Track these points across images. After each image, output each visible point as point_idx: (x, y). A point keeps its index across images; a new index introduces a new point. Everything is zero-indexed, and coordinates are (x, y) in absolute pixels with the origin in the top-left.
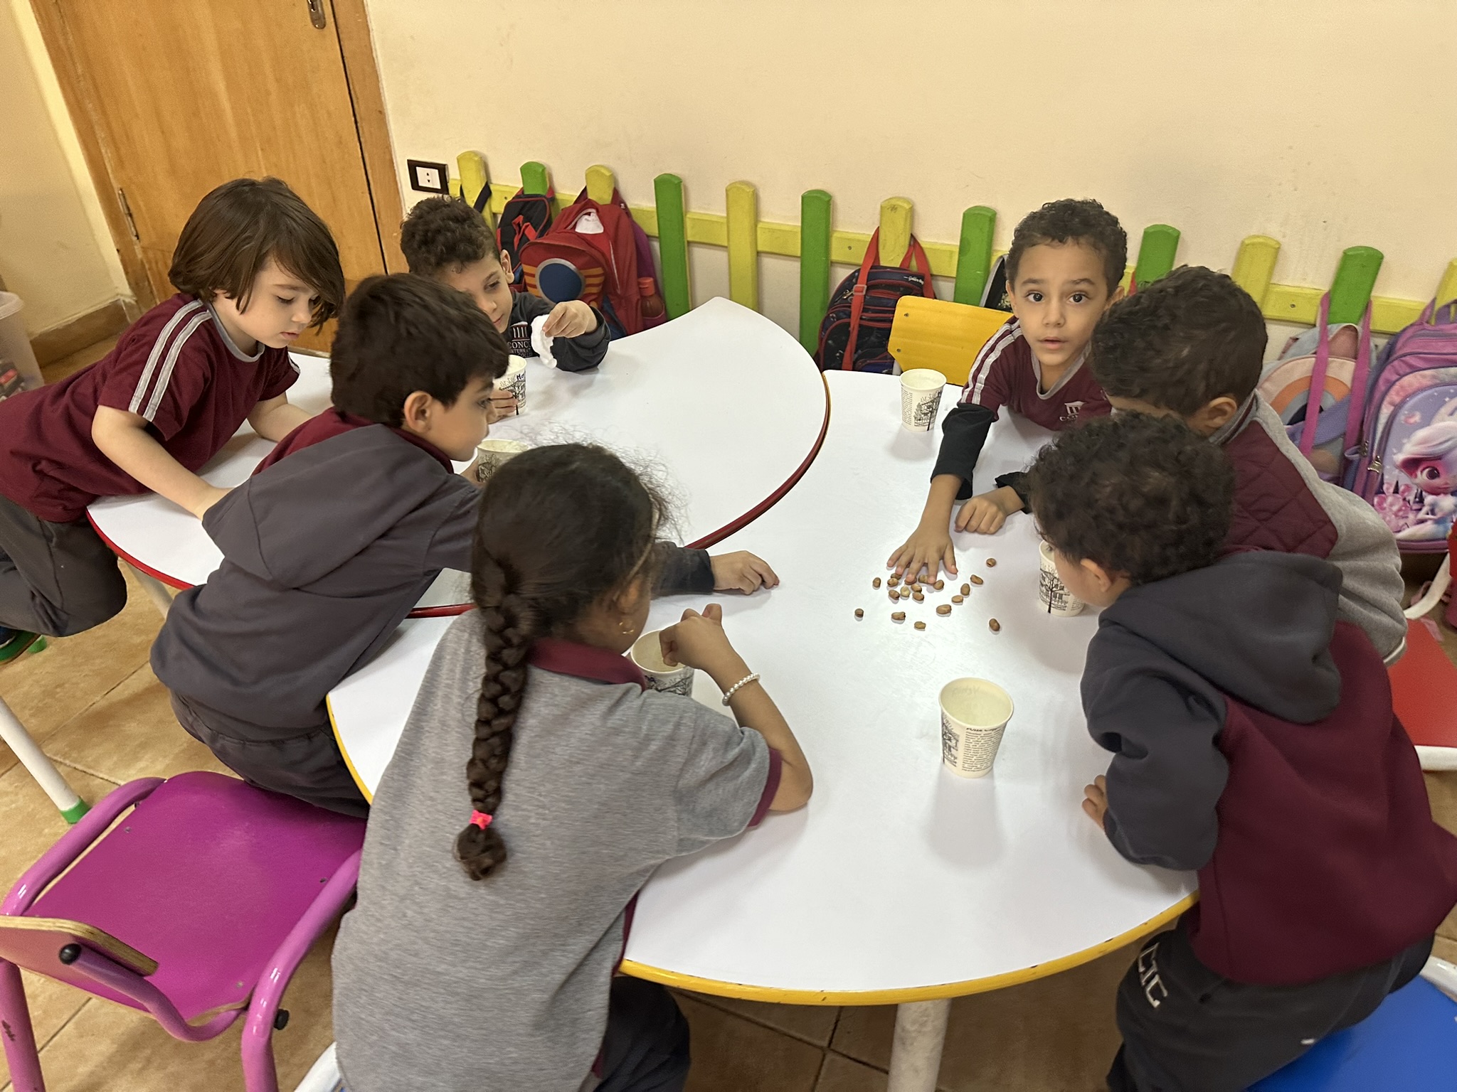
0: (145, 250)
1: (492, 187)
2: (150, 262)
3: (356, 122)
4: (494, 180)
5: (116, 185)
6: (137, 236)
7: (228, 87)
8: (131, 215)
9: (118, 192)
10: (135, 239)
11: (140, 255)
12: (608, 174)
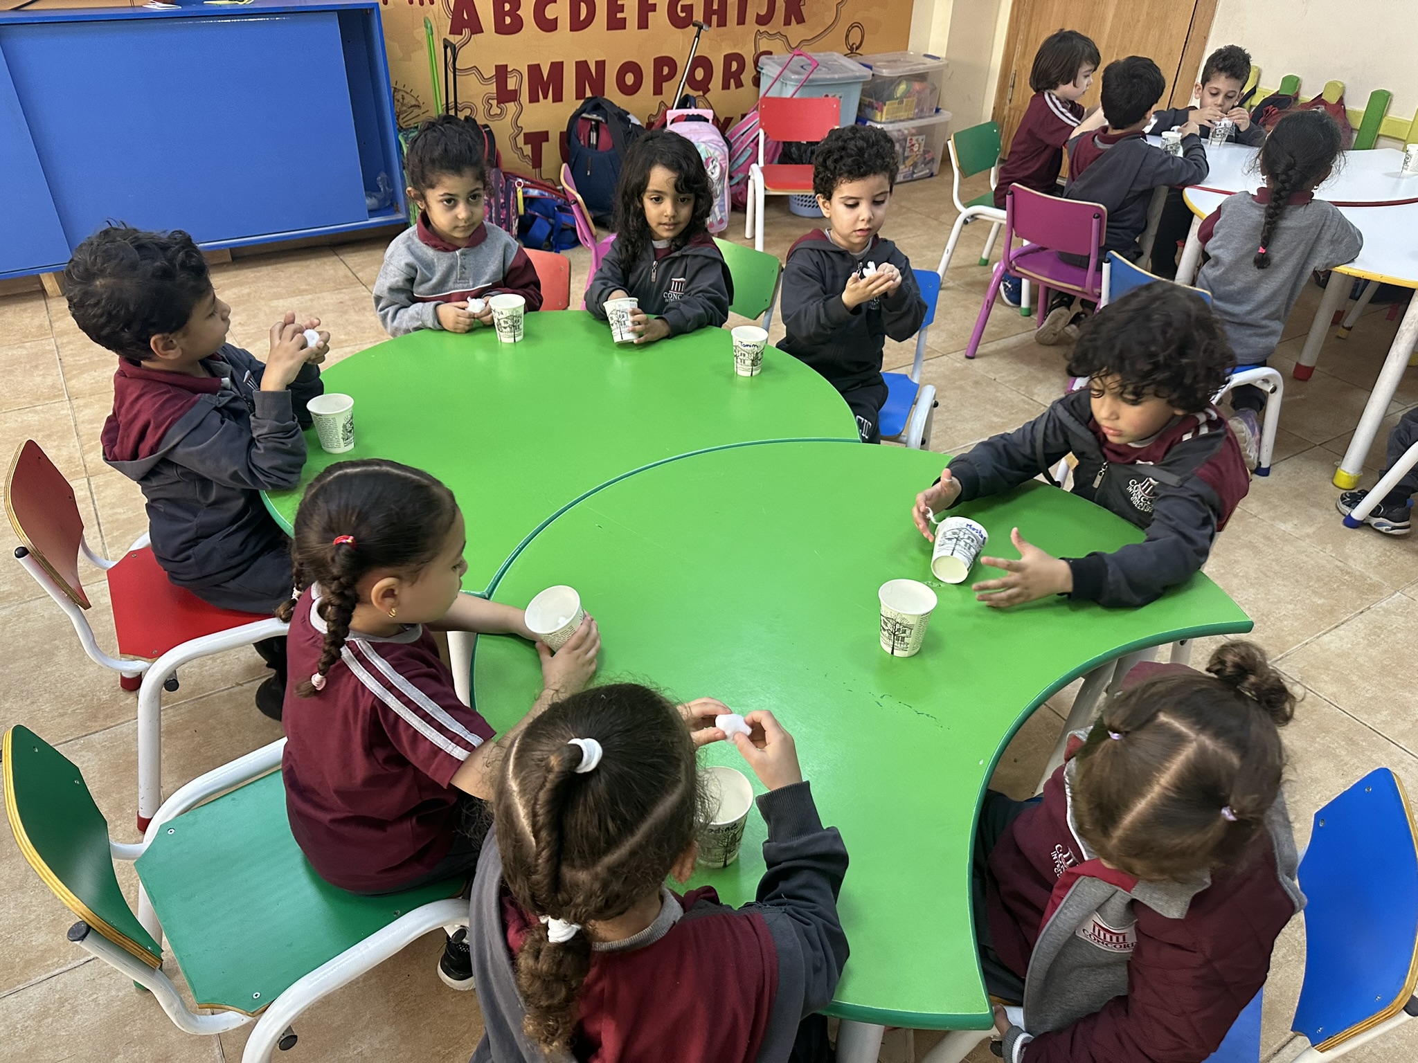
0: (1010, 111)
1: (1257, 89)
2: (1009, 117)
3: (1186, 42)
4: (1260, 85)
5: (1014, 68)
6: (1010, 100)
7: (1115, 16)
8: (1013, 87)
9: (1013, 72)
10: (1008, 102)
11: (1006, 112)
12: (1341, 86)
